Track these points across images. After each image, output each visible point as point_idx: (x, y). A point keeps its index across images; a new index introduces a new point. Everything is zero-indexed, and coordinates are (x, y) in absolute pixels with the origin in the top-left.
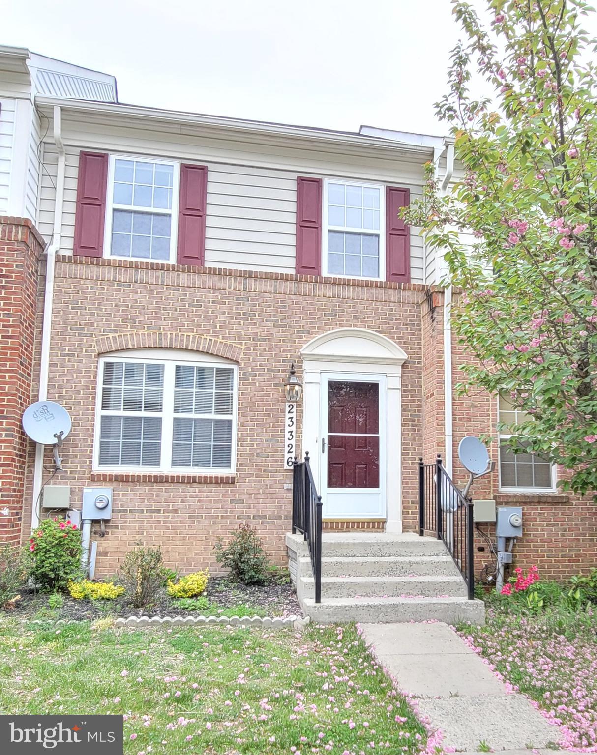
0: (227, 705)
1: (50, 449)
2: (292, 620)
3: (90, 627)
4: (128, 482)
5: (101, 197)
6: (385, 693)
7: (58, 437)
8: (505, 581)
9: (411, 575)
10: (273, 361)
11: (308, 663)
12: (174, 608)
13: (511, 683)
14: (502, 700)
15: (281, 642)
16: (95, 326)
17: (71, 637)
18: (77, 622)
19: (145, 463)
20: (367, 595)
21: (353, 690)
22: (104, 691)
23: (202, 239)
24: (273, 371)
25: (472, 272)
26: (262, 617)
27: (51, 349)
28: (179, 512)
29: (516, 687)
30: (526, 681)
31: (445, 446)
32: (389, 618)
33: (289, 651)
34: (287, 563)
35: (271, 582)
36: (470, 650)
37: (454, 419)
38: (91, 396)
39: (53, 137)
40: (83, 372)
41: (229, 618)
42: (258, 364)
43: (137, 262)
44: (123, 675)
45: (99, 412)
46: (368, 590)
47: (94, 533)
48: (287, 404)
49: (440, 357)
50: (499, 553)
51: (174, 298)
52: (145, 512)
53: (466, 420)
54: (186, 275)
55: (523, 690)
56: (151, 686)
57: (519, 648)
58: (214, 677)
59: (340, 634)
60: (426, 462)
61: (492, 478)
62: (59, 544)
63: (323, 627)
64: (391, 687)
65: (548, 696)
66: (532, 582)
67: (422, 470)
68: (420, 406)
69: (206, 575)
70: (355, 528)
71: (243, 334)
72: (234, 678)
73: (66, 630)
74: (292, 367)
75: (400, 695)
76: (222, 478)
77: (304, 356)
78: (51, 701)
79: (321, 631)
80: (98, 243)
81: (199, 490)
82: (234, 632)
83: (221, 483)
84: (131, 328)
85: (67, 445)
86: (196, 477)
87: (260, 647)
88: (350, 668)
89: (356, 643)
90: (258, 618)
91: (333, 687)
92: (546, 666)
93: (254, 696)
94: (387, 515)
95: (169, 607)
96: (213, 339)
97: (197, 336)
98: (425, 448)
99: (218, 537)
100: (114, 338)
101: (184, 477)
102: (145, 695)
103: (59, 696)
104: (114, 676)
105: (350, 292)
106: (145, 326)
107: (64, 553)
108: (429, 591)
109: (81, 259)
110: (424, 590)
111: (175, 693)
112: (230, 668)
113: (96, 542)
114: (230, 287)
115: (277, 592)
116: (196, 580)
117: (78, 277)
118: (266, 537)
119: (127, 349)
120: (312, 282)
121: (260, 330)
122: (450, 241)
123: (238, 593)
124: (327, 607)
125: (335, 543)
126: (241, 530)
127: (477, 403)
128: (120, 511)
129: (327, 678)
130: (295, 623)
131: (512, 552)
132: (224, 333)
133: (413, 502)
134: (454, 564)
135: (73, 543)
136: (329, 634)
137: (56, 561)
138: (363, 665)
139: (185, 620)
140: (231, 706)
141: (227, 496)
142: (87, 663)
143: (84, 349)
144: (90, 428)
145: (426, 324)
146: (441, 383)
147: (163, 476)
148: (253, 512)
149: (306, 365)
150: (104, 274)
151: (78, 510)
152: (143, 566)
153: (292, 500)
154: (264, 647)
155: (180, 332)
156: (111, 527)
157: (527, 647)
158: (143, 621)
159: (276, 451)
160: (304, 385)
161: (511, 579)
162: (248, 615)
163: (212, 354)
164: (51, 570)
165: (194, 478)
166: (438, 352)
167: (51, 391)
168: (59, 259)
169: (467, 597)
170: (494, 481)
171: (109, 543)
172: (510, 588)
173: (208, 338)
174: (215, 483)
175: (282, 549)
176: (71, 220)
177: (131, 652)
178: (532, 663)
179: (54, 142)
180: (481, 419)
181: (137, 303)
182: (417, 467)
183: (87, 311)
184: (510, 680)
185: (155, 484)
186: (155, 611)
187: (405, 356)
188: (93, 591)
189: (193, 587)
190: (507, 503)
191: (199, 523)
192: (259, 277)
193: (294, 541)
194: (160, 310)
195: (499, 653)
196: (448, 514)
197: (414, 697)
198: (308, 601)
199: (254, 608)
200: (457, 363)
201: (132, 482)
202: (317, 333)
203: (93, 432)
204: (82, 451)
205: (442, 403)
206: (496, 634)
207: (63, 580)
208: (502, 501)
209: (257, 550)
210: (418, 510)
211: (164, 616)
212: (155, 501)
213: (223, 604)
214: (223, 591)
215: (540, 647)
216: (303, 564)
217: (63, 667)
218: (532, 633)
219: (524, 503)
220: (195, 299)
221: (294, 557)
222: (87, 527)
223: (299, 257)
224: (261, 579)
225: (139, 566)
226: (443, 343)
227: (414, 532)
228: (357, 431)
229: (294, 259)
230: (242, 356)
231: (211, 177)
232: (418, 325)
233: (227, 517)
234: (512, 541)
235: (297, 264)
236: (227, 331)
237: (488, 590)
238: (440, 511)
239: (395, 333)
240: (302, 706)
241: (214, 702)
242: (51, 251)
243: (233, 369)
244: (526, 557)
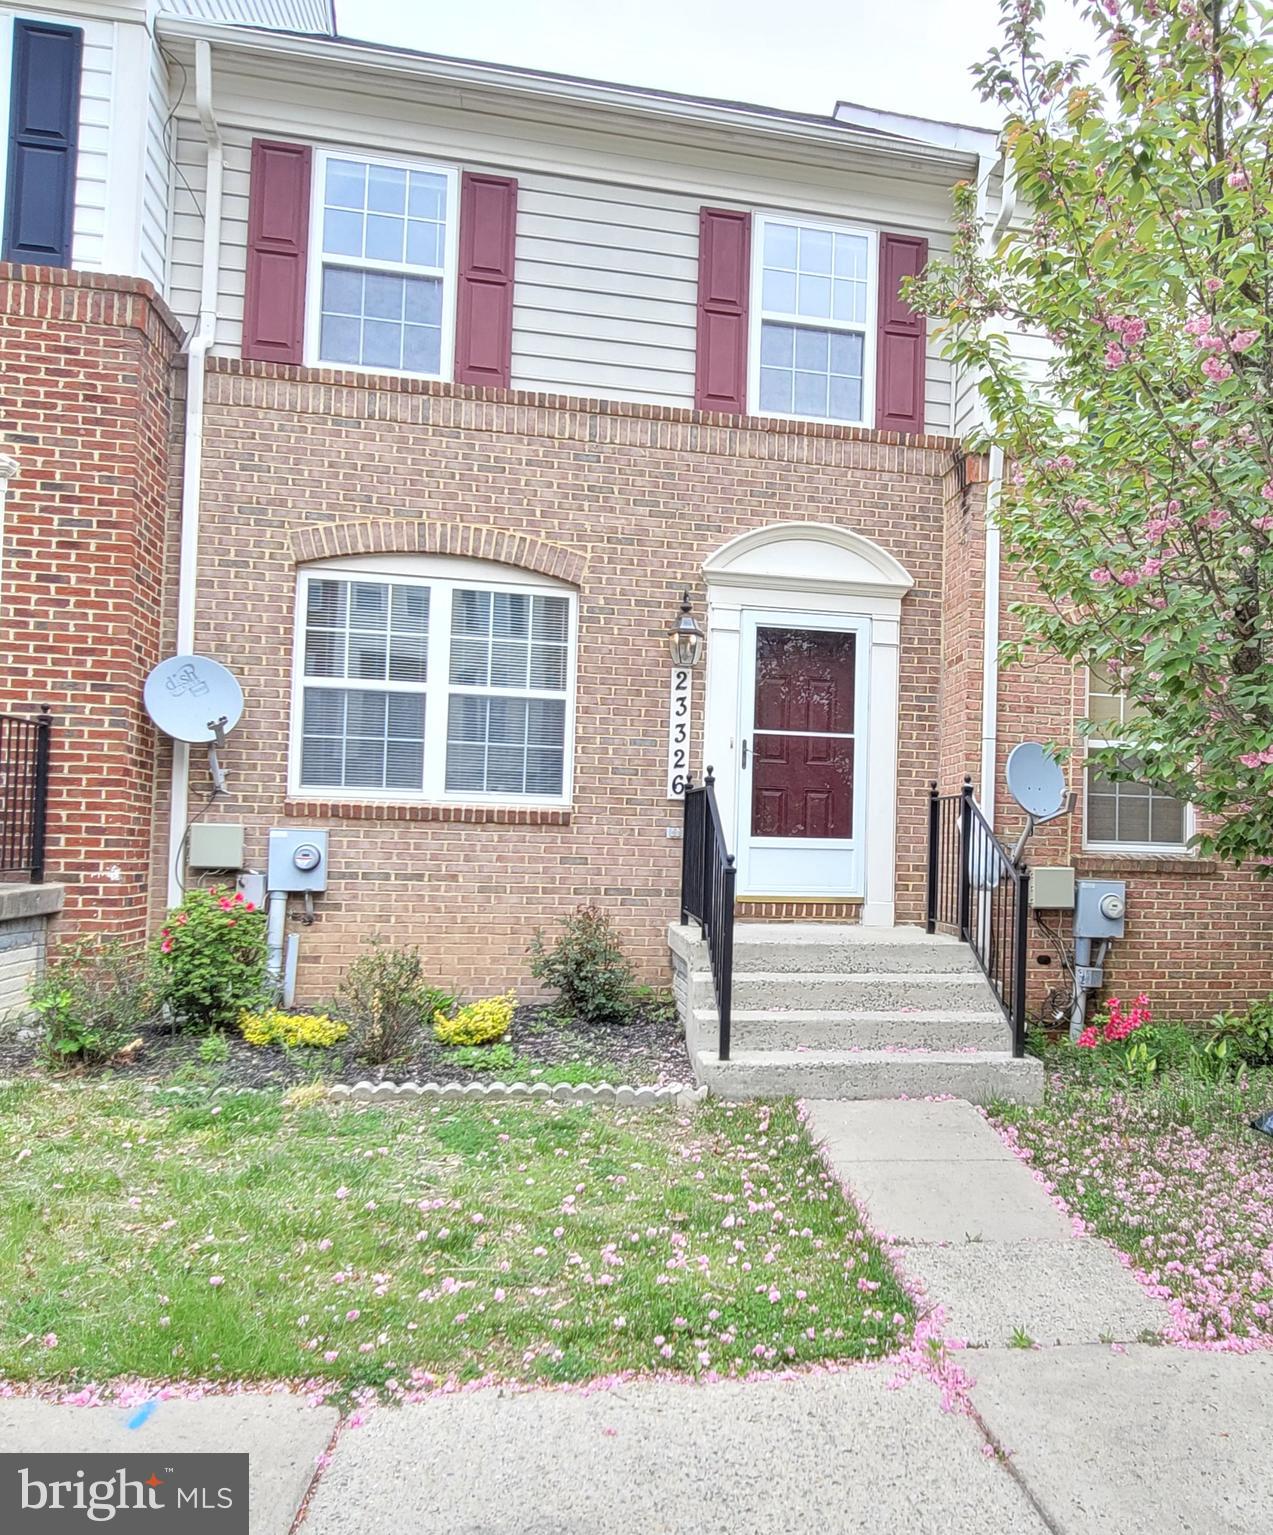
0: (539, 1255)
1: (200, 753)
2: (673, 1091)
3: (279, 1101)
4: (359, 819)
5: (298, 239)
6: (842, 1236)
7: (218, 729)
8: (1087, 1022)
9: (906, 1009)
10: (648, 584)
11: (700, 1174)
12: (446, 1066)
13: (1082, 1218)
14: (1062, 1249)
15: (649, 1135)
16: (290, 505)
17: (241, 1121)
18: (255, 1091)
19: (393, 782)
20: (820, 1046)
21: (781, 1229)
22: (301, 1227)
23: (505, 331)
24: (647, 604)
25: (1033, 420)
26: (615, 1085)
27: (201, 551)
28: (461, 880)
29: (1092, 1226)
30: (1111, 1215)
31: (980, 760)
32: (859, 1090)
33: (665, 1151)
34: (670, 981)
35: (637, 1016)
36: (1010, 1153)
37: (1000, 709)
38: (283, 647)
39: (195, 106)
40: (267, 599)
41: (552, 1086)
42: (618, 590)
43: (374, 376)
44: (339, 1197)
45: (301, 680)
46: (824, 1038)
47: (292, 918)
48: (675, 671)
49: (977, 584)
50: (1077, 968)
51: (450, 453)
52: (393, 878)
53: (1023, 709)
54: (473, 406)
55: (1105, 1231)
56: (391, 1219)
57: (1103, 1151)
58: (516, 1202)
59: (765, 1119)
60: (943, 791)
61: (1070, 824)
62: (220, 939)
63: (734, 1106)
64: (854, 1223)
65: (1150, 1244)
66: (1138, 1025)
67: (934, 806)
68: (936, 680)
69: (511, 1002)
70: (804, 914)
71: (589, 529)
72: (553, 1203)
73: (232, 1107)
74: (685, 599)
75: (870, 1238)
76: (544, 815)
77: (709, 577)
78: (196, 1246)
79: (729, 1113)
80: (294, 334)
81: (500, 836)
82: (560, 1113)
83: (542, 824)
84: (362, 512)
85: (237, 745)
86: (492, 811)
87: (609, 1143)
88: (780, 1186)
89: (794, 1138)
90: (609, 1087)
91: (744, 1222)
92: (1151, 1186)
93: (591, 1237)
94: (866, 893)
95: (436, 1063)
96: (529, 538)
97: (496, 531)
98: (942, 763)
99: (534, 929)
100: (328, 530)
101: (468, 811)
102: (380, 1233)
103: (213, 1237)
104: (323, 1196)
105: (802, 448)
106: (391, 508)
107: (229, 958)
108: (939, 1039)
109: (258, 367)
110: (930, 1037)
111: (439, 1230)
112: (548, 1184)
113: (297, 936)
114: (562, 432)
115: (648, 1035)
116: (490, 1012)
117: (253, 403)
118: (630, 930)
119: (355, 554)
120: (727, 427)
121: (623, 521)
122: (991, 355)
123: (573, 1036)
124: (742, 1068)
125: (761, 946)
126: (580, 917)
127: (1046, 677)
128: (343, 876)
129: (733, 1204)
130: (680, 1098)
131: (1103, 966)
132: (549, 525)
133: (916, 868)
134: (989, 989)
135: (248, 938)
136: (745, 1118)
137: (215, 972)
138: (804, 1180)
139: (466, 1090)
140: (546, 1257)
141: (555, 850)
142: (269, 1172)
143: (267, 552)
144: (282, 711)
145: (951, 517)
146: (978, 636)
147: (427, 809)
148: (604, 881)
149: (714, 595)
150: (305, 399)
151: (261, 873)
152: (384, 985)
153: (681, 859)
154: (618, 1144)
155: (462, 521)
156: (328, 907)
157: (1118, 1149)
158: (384, 1091)
159: (652, 763)
160: (709, 635)
161: (1097, 1018)
162: (588, 1082)
163: (526, 569)
164: (204, 990)
165: (490, 813)
166: (973, 574)
167: (203, 635)
168: (213, 366)
169: (1011, 1053)
170: (1075, 829)
171: (321, 938)
172: (1096, 1036)
173: (519, 535)
174: (531, 824)
175: (661, 953)
176: (237, 284)
177: (357, 1151)
178: (1124, 1181)
179: (196, 116)
180: (1054, 709)
181: (373, 460)
182: (927, 799)
183: (272, 475)
184: (1082, 1213)
185: (413, 824)
186: (408, 1072)
187: (907, 581)
188: (288, 1031)
189: (485, 1025)
190: (1097, 874)
191: (499, 900)
192: (620, 413)
193: (683, 940)
194: (421, 476)
195: (1065, 1161)
196: (982, 893)
197: (897, 1243)
198: (706, 1056)
199: (601, 1067)
200: (1010, 597)
201: (366, 819)
202: (736, 530)
203: (288, 718)
204: (266, 757)
205: (978, 676)
206: (1062, 1123)
207: (230, 1009)
208: (1087, 868)
209: (610, 955)
210: (925, 883)
211: (425, 1082)
212: (412, 857)
213: (542, 1059)
214: (544, 1034)
215: (1143, 1150)
216: (700, 984)
217: (222, 1181)
218: (1131, 1122)
219: (1130, 873)
220: (492, 455)
221: (682, 970)
222: (278, 907)
223: (702, 374)
224: (618, 1011)
225: (376, 985)
226: (985, 558)
227: (916, 924)
228: (811, 726)
229: (693, 378)
230: (586, 572)
231: (525, 202)
232: (936, 519)
233: (553, 891)
234: (1104, 946)
235: (697, 390)
236: (556, 522)
237: (1055, 1038)
238: (966, 887)
239: (890, 534)
240: (680, 1260)
241: (513, 1249)
242: (196, 348)
243: (567, 599)
244: (1130, 976)
